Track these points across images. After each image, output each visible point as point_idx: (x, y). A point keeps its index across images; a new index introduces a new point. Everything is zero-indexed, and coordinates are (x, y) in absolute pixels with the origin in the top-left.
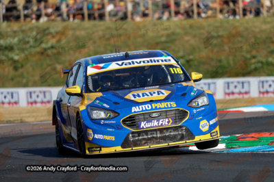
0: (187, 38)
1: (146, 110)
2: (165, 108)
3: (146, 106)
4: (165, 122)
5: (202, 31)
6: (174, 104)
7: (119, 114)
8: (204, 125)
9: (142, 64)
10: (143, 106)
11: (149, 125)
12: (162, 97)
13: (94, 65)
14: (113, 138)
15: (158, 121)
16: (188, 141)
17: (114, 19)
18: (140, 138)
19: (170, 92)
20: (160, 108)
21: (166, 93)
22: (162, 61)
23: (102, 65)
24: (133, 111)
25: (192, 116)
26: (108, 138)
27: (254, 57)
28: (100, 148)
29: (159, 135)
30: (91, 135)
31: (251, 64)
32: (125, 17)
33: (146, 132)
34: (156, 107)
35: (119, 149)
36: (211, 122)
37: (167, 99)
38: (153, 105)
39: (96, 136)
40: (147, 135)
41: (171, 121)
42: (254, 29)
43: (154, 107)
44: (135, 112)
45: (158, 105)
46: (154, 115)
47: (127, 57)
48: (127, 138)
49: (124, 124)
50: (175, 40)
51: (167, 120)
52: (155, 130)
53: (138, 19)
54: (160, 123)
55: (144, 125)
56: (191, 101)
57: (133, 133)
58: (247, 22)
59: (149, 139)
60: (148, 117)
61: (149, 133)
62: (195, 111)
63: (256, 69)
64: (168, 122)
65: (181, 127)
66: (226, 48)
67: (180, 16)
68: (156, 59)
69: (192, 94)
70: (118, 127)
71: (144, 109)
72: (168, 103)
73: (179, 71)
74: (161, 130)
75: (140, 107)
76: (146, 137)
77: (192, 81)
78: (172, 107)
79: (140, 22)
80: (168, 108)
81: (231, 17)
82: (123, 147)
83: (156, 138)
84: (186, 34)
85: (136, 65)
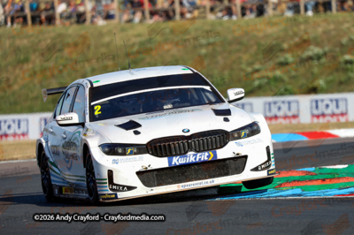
0: (166, 47)
27: (257, 71)
31: (254, 81)
42: (255, 33)
50: (151, 50)
53: (101, 22)
63: (260, 87)
66: (219, 58)
79: (103, 27)
81: (225, 18)
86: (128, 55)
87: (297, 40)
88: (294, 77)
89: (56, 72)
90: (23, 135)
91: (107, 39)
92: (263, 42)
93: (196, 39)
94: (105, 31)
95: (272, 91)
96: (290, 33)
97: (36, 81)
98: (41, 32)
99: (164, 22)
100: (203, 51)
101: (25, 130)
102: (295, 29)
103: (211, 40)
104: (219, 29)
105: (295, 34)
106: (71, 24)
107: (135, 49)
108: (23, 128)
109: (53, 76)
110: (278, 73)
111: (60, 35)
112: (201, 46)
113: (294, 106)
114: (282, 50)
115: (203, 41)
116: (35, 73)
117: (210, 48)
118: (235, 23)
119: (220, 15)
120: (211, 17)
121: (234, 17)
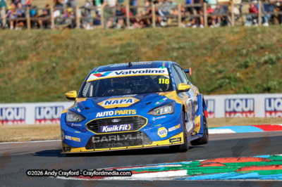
0: (144, 50)
1: (109, 116)
2: (125, 115)
3: (110, 112)
4: (124, 128)
5: (161, 42)
6: (134, 112)
7: (85, 118)
8: (162, 132)
9: (138, 74)
11: (110, 129)
14: (79, 140)
15: (119, 126)
16: (145, 146)
17: (61, 27)
18: (102, 140)
20: (121, 115)
23: (102, 73)
24: (97, 116)
26: (75, 139)
27: (221, 72)
28: (70, 148)
29: (118, 139)
30: (63, 136)
32: (73, 25)
33: (107, 136)
34: (118, 114)
35: (84, 150)
36: (170, 130)
37: (130, 107)
38: (116, 111)
39: (67, 137)
40: (108, 138)
41: (130, 127)
43: (116, 114)
46: (115, 121)
47: (130, 67)
48: (90, 141)
49: (88, 127)
52: (116, 134)
53: (88, 27)
54: (120, 128)
55: (105, 129)
56: (152, 110)
57: (96, 136)
59: (109, 142)
60: (109, 122)
61: (110, 137)
62: (154, 119)
64: (128, 128)
65: (139, 132)
66: (189, 61)
67: (136, 25)
69: (158, 103)
70: (83, 130)
71: (107, 115)
73: (167, 82)
74: (121, 135)
75: (104, 113)
76: (107, 140)
78: (131, 114)
80: (129, 115)
81: (194, 27)
82: (87, 149)
84: (143, 44)
85: (132, 74)
86: (111, 56)
87: (255, 47)
88: (251, 78)
91: (93, 42)
93: (168, 43)
94: (91, 34)
95: (232, 89)
96: (250, 41)
102: (254, 38)
103: (182, 45)
104: (189, 35)
105: (254, 42)
106: (64, 28)
112: (173, 49)
113: (250, 103)
115: (175, 46)
117: (181, 51)
118: (202, 31)
119: (189, 24)
120: (182, 25)
121: (202, 26)
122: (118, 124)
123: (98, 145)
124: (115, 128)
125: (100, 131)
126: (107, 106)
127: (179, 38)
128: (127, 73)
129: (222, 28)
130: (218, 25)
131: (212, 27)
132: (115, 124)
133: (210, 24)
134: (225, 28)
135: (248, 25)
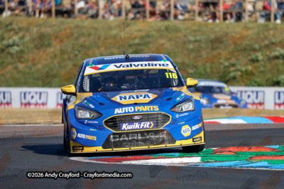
0: (162, 41)
1: (129, 112)
2: (147, 111)
3: (129, 108)
4: (146, 125)
5: (178, 35)
6: (156, 108)
7: (102, 115)
8: (186, 130)
9: (140, 67)
10: (126, 108)
11: (130, 127)
12: (147, 100)
13: (93, 66)
14: (95, 138)
15: (140, 123)
16: (168, 145)
17: (84, 17)
18: (121, 139)
19: (156, 96)
20: (142, 111)
21: (152, 96)
22: (160, 65)
23: (100, 66)
24: (116, 113)
25: (175, 121)
26: (90, 137)
27: (233, 65)
28: (83, 147)
29: (139, 138)
30: (75, 134)
31: (230, 72)
33: (127, 134)
34: (138, 110)
35: (100, 149)
36: (194, 128)
37: (151, 103)
38: (136, 107)
39: (79, 135)
40: (128, 137)
41: (153, 125)
42: (233, 34)
43: (136, 110)
44: (117, 114)
45: (141, 108)
46: (136, 118)
47: (127, 59)
48: (108, 139)
49: (106, 125)
50: (149, 43)
51: (149, 123)
52: (136, 133)
53: (112, 18)
54: (142, 125)
55: (125, 127)
57: (114, 134)
58: (227, 26)
59: (130, 141)
60: (129, 119)
61: (130, 135)
62: (177, 116)
63: (234, 78)
64: (150, 125)
65: (162, 131)
66: (203, 53)
68: (154, 63)
69: (178, 99)
70: (100, 127)
71: (127, 111)
72: (152, 107)
73: (175, 76)
74: (142, 133)
75: (123, 109)
76: (127, 139)
77: (185, 87)
78: (154, 111)
80: (151, 111)
81: (210, 21)
82: (104, 148)
83: (137, 140)
85: (134, 68)
86: (130, 46)
87: (267, 42)
88: (262, 72)
89: (72, 56)
90: (43, 104)
91: (114, 32)
92: (239, 43)
93: (185, 36)
96: (262, 36)
97: (56, 62)
98: (62, 23)
99: (161, 20)
100: (191, 46)
101: (45, 101)
102: (266, 33)
103: (198, 38)
104: (205, 29)
105: (266, 38)
106: (87, 18)
107: (137, 41)
108: (43, 100)
109: (69, 59)
110: (250, 68)
111: (77, 26)
112: (190, 42)
113: (260, 95)
114: (254, 50)
115: (192, 38)
116: (55, 56)
117: (197, 44)
118: (218, 25)
119: (206, 18)
120: (199, 19)
121: (217, 21)
122: (140, 121)
123: (117, 145)
124: (136, 126)
125: (120, 129)
126: (123, 102)
127: (195, 31)
128: (128, 66)
129: (236, 24)
130: (233, 21)
131: (227, 22)
132: (136, 121)
133: (225, 19)
134: (239, 23)
135: (262, 21)
